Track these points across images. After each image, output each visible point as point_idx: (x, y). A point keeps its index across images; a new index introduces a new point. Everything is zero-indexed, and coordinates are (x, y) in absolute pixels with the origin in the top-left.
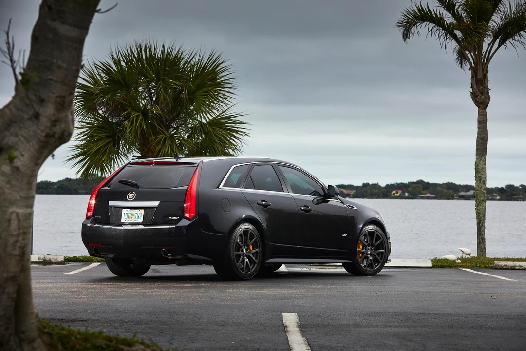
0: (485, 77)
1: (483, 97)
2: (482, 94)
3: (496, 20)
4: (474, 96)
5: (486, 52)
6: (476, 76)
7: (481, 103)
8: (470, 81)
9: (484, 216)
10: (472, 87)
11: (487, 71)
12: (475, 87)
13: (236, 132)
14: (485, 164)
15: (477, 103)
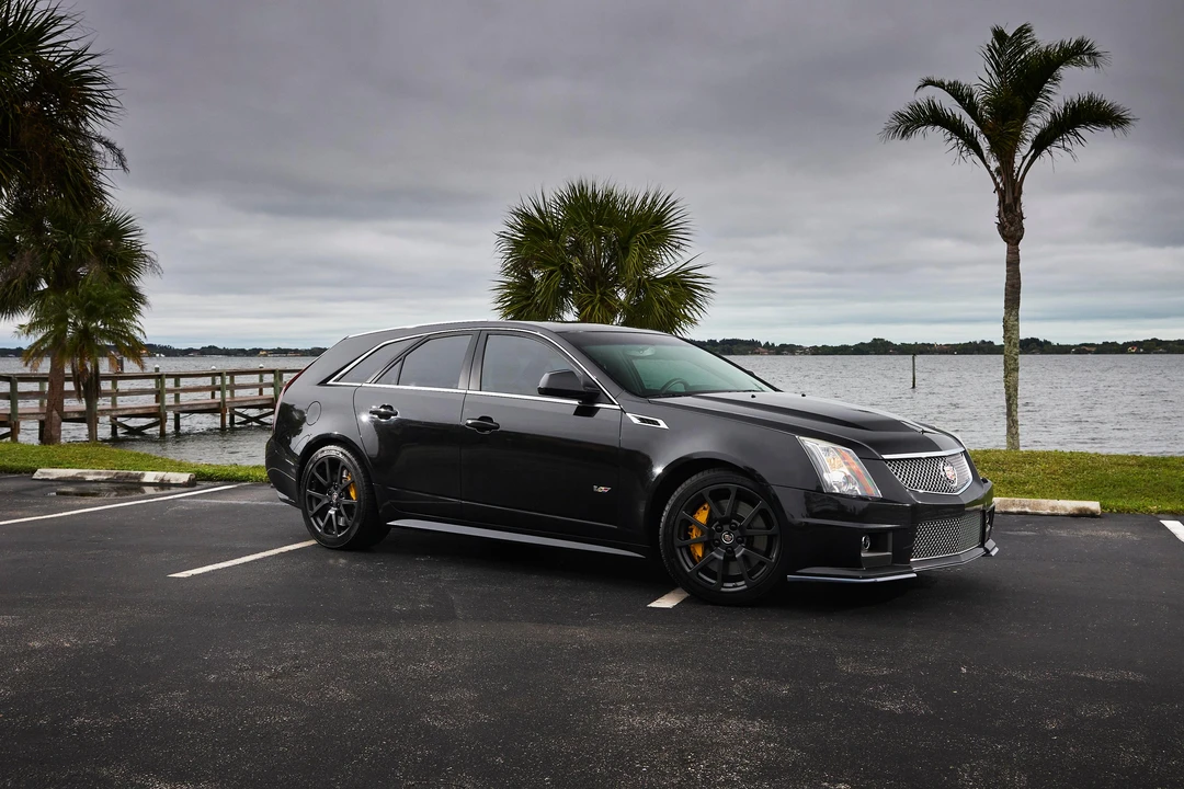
0: (1017, 200)
1: (1012, 229)
2: (1012, 225)
3: (1037, 122)
4: (1001, 227)
5: (1020, 169)
6: (1004, 201)
7: (1011, 237)
8: (997, 209)
9: (1016, 390)
10: (999, 216)
11: (1020, 193)
12: (1002, 216)
13: (699, 288)
14: (1017, 320)
15: (1005, 238)
